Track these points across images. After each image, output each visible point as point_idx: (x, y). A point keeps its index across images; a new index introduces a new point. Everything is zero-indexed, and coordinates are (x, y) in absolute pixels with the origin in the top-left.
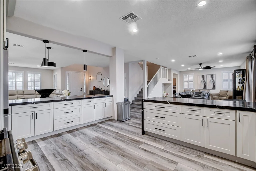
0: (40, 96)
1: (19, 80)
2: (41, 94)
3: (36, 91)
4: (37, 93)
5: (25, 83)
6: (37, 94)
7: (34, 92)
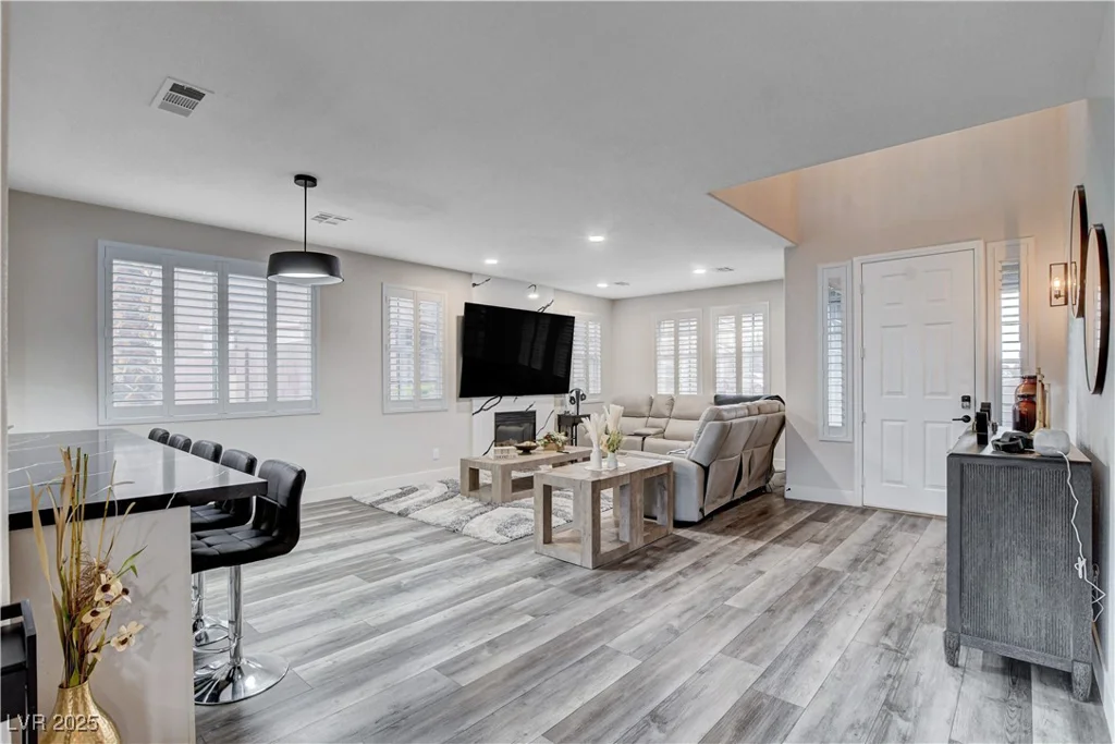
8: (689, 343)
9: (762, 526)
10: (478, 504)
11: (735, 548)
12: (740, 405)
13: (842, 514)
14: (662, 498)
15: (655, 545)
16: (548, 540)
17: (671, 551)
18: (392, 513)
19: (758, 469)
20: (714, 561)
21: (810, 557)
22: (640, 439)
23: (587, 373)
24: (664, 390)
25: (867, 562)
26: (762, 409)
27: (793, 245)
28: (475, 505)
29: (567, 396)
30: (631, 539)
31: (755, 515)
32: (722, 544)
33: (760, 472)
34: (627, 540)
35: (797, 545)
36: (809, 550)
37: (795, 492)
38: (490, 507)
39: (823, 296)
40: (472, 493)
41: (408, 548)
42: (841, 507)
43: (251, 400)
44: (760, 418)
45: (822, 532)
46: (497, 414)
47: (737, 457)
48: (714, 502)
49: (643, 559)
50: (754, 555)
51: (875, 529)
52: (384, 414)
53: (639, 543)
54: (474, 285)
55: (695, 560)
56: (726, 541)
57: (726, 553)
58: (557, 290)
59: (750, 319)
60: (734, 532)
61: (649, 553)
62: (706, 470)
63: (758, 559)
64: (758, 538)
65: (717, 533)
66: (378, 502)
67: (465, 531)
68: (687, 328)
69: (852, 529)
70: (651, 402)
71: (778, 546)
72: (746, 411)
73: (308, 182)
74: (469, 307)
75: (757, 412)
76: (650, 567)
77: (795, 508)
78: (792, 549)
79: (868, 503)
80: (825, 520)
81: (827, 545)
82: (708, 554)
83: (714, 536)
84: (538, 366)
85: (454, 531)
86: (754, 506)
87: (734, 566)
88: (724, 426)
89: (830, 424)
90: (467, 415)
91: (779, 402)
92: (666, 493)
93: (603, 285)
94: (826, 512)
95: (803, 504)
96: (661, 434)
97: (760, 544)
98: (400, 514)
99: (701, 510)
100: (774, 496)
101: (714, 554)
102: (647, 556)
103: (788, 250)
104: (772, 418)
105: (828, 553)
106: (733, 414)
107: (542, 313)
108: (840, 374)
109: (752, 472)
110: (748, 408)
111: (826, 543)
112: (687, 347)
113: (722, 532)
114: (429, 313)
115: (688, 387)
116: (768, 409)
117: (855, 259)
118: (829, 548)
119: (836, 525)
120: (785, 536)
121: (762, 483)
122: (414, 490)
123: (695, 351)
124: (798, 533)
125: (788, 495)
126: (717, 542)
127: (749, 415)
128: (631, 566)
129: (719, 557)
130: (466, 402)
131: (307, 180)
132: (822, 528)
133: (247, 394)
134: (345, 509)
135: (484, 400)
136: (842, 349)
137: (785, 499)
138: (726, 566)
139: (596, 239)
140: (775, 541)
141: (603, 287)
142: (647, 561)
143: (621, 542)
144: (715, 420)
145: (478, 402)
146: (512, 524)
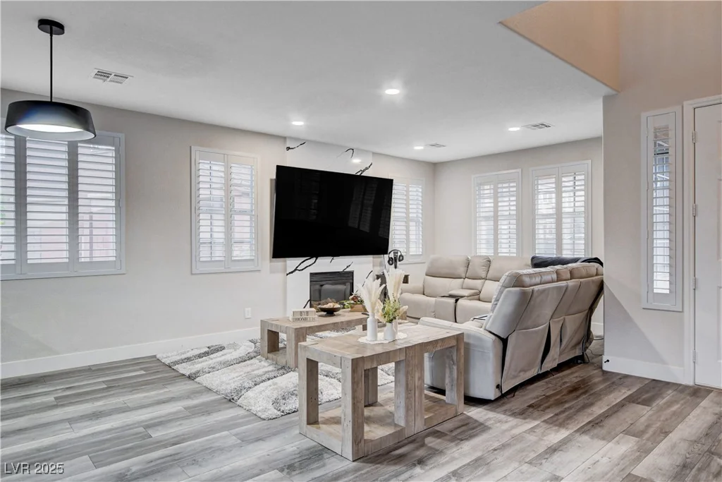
8: (508, 205)
9: (570, 408)
10: (271, 368)
11: (532, 438)
12: (549, 269)
13: (669, 395)
14: (451, 372)
15: (437, 428)
16: (313, 420)
17: (454, 439)
18: (184, 375)
19: (571, 338)
20: (500, 458)
21: (623, 457)
22: (453, 300)
23: (408, 235)
24: (484, 250)
25: (700, 470)
26: (576, 274)
27: (614, 92)
28: (266, 369)
29: (386, 256)
30: (407, 421)
31: (565, 392)
32: (516, 431)
33: (575, 341)
34: (402, 423)
35: (608, 438)
36: (623, 447)
37: (614, 363)
38: (281, 371)
39: (647, 147)
40: (270, 355)
41: (170, 421)
42: (668, 384)
43: (95, 260)
44: (571, 283)
45: (643, 419)
46: (312, 275)
47: (543, 327)
48: (515, 377)
49: (417, 449)
50: (553, 450)
51: (710, 418)
52: (192, 274)
53: (418, 426)
54: (288, 148)
55: (479, 454)
56: (523, 426)
57: (518, 447)
58: (374, 154)
59: (572, 178)
60: (536, 413)
61: (428, 440)
62: (505, 342)
63: (556, 457)
64: (562, 425)
65: (514, 414)
66: (177, 363)
67: (239, 402)
68: (507, 190)
69: (680, 416)
70: (468, 264)
71: (585, 438)
72: (555, 276)
73: (54, 28)
74: (281, 170)
75: (569, 276)
76: (421, 462)
77: (613, 383)
78: (602, 443)
79: (702, 381)
80: (647, 402)
81: (648, 438)
82: (496, 445)
83: (510, 419)
84: (366, 228)
85: (230, 400)
86: (566, 380)
87: (525, 467)
88: (524, 294)
89: (655, 291)
90: (281, 276)
91: (597, 265)
92: (455, 367)
93: (419, 148)
94: (650, 391)
95: (624, 379)
96: (477, 296)
97: (563, 434)
98: (189, 377)
99: (498, 387)
100: (591, 368)
101: (504, 447)
102: (423, 445)
103: (607, 100)
104: (588, 283)
105: (648, 452)
106: (538, 280)
107: (360, 176)
108: (667, 234)
109: (564, 342)
110: (557, 272)
111: (647, 436)
112: (507, 208)
113: (522, 414)
114: (241, 175)
115: (507, 248)
116: (584, 272)
117: (685, 103)
118: (649, 444)
119: (661, 409)
120: (596, 423)
121: (578, 352)
122: (222, 348)
123: (514, 212)
124: (612, 421)
125: (606, 367)
126: (513, 428)
127: (558, 280)
128: (400, 458)
129: (508, 452)
130: (279, 263)
131: (51, 26)
132: (643, 413)
133: (91, 254)
134: (141, 369)
135: (299, 260)
136: (670, 206)
137: (605, 373)
138: (515, 465)
139: (393, 91)
140: (583, 430)
141: (419, 150)
142: (421, 453)
143: (396, 425)
144: (514, 286)
145: (292, 263)
146: (293, 394)
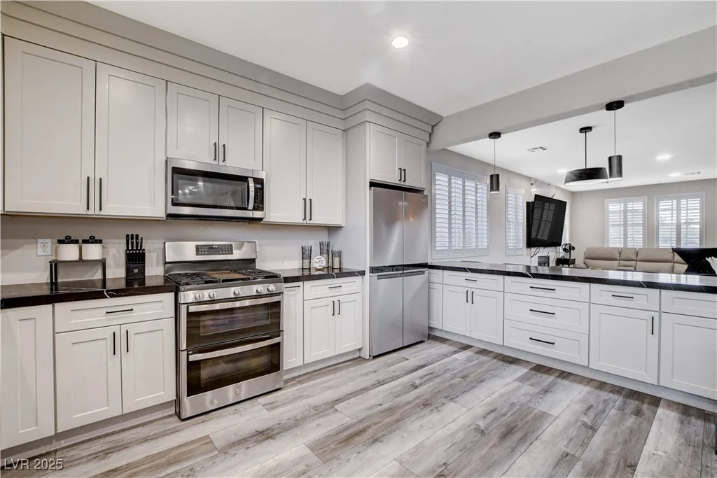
0: (686, 267)
1: (634, 222)
2: (687, 263)
3: (675, 253)
4: (677, 258)
5: (651, 229)
6: (677, 262)
7: (669, 256)
